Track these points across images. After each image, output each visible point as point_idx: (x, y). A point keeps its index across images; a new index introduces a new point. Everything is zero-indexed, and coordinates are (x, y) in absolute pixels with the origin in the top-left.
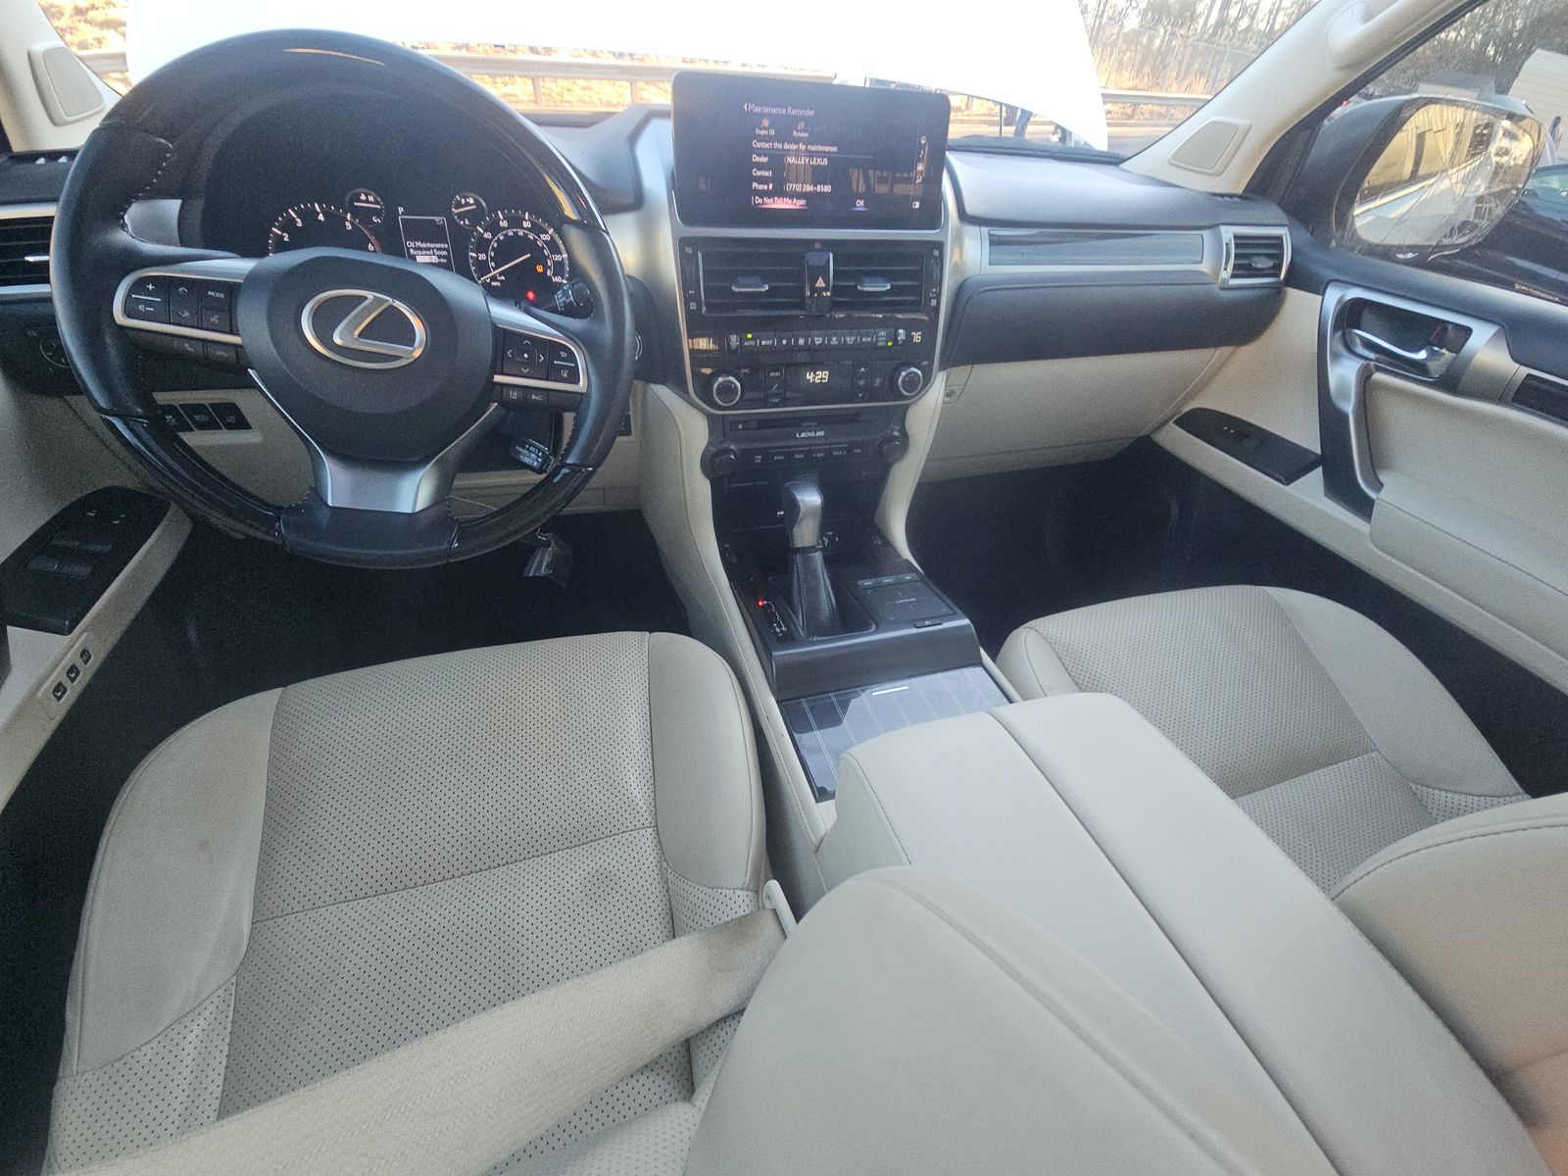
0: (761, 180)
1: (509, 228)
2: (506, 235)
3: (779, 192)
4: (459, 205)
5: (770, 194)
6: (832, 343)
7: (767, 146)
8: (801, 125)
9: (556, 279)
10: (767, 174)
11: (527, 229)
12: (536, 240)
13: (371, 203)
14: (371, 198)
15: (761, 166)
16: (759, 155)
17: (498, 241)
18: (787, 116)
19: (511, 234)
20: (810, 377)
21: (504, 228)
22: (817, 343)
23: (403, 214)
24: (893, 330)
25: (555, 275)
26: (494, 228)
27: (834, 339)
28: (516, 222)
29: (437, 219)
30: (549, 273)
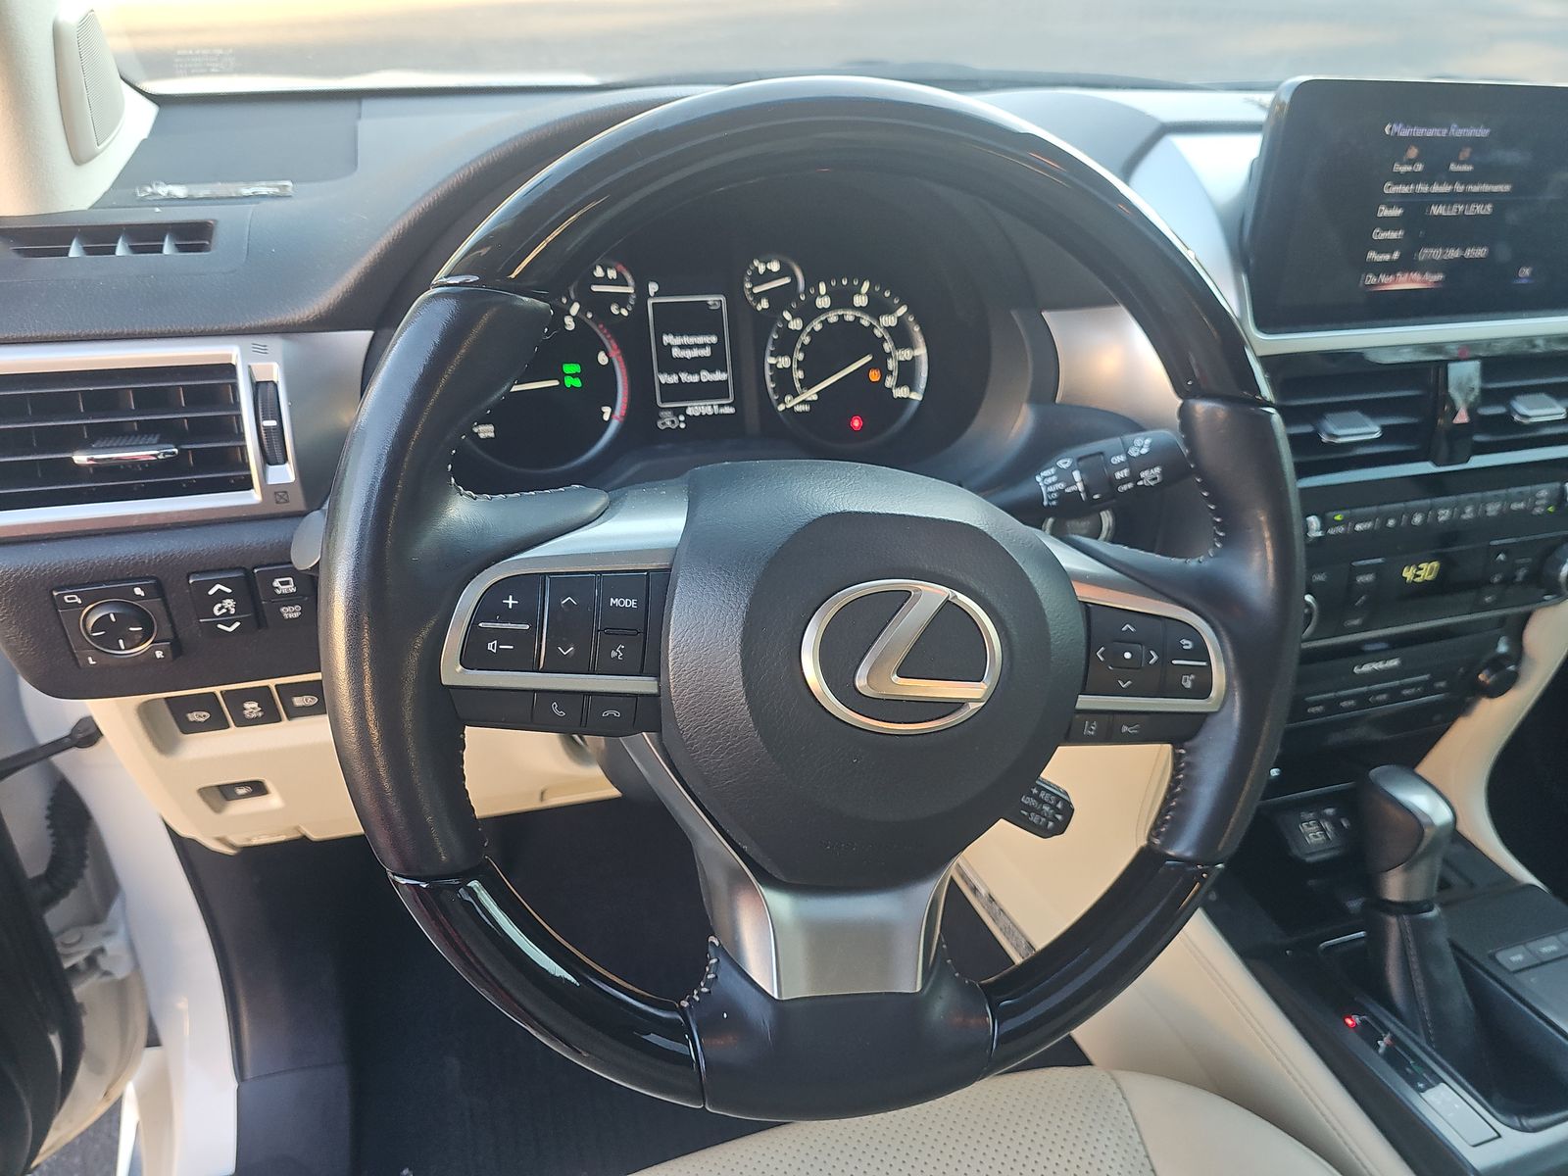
0: (1386, 246)
1: (831, 308)
2: (825, 323)
3: (1407, 264)
4: (758, 279)
5: (1390, 268)
6: (1464, 517)
7: (1405, 189)
8: (1466, 153)
9: (901, 392)
10: (1393, 235)
11: (861, 309)
12: (872, 326)
13: (612, 282)
14: (612, 274)
15: (1388, 224)
16: (1390, 206)
17: (812, 333)
18: (1448, 139)
19: (833, 318)
20: (1408, 574)
21: (824, 311)
22: (1441, 519)
23: (656, 294)
24: (1557, 485)
25: (898, 385)
26: (808, 312)
27: (1469, 510)
28: (842, 299)
29: (711, 299)
30: (890, 382)
